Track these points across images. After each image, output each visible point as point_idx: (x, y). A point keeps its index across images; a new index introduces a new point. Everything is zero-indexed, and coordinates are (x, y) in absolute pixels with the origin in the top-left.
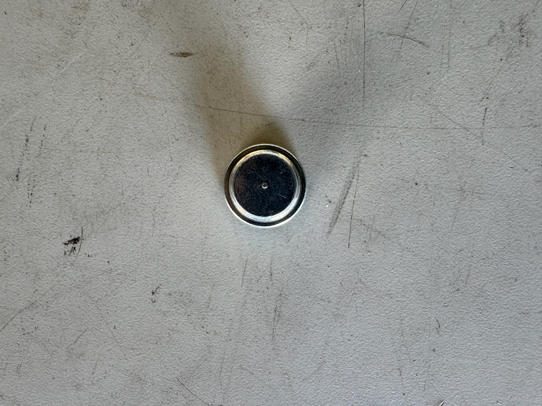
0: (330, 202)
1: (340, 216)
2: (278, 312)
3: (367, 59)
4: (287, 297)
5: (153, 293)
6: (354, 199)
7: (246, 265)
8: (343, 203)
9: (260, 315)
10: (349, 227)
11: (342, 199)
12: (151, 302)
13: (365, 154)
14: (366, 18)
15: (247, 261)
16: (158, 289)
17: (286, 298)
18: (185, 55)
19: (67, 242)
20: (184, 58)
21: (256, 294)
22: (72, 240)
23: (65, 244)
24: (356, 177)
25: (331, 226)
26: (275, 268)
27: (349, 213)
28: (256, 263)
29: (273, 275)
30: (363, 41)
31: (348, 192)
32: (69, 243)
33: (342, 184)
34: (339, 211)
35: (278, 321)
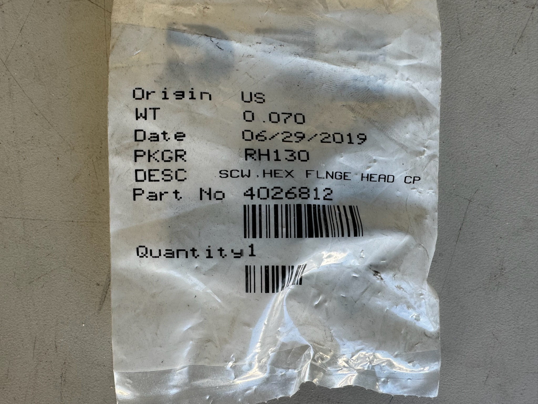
4: (69, 364)
7: (35, 341)
9: (49, 381)
15: (36, 338)
28: (43, 339)
29: (58, 347)
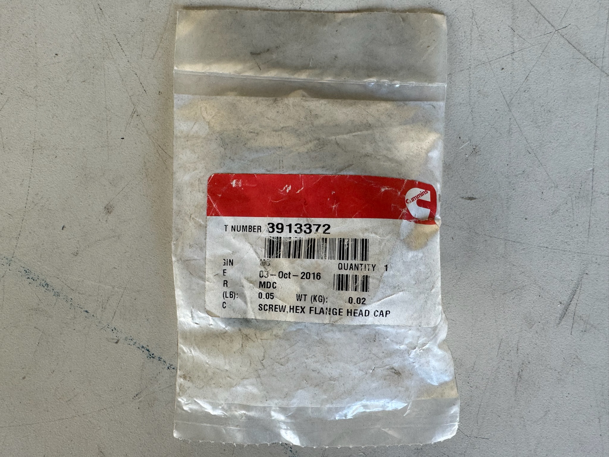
0: (561, 303)
1: (567, 313)
2: (520, 375)
3: (592, 210)
6: (577, 302)
8: (570, 305)
10: (572, 321)
11: (569, 302)
13: (586, 272)
14: (594, 183)
17: (526, 366)
18: (471, 199)
20: (469, 201)
21: (507, 362)
24: (579, 288)
25: (560, 319)
26: (521, 345)
27: (572, 311)
30: (590, 198)
31: (573, 297)
33: (570, 292)
34: (566, 309)
35: (520, 381)
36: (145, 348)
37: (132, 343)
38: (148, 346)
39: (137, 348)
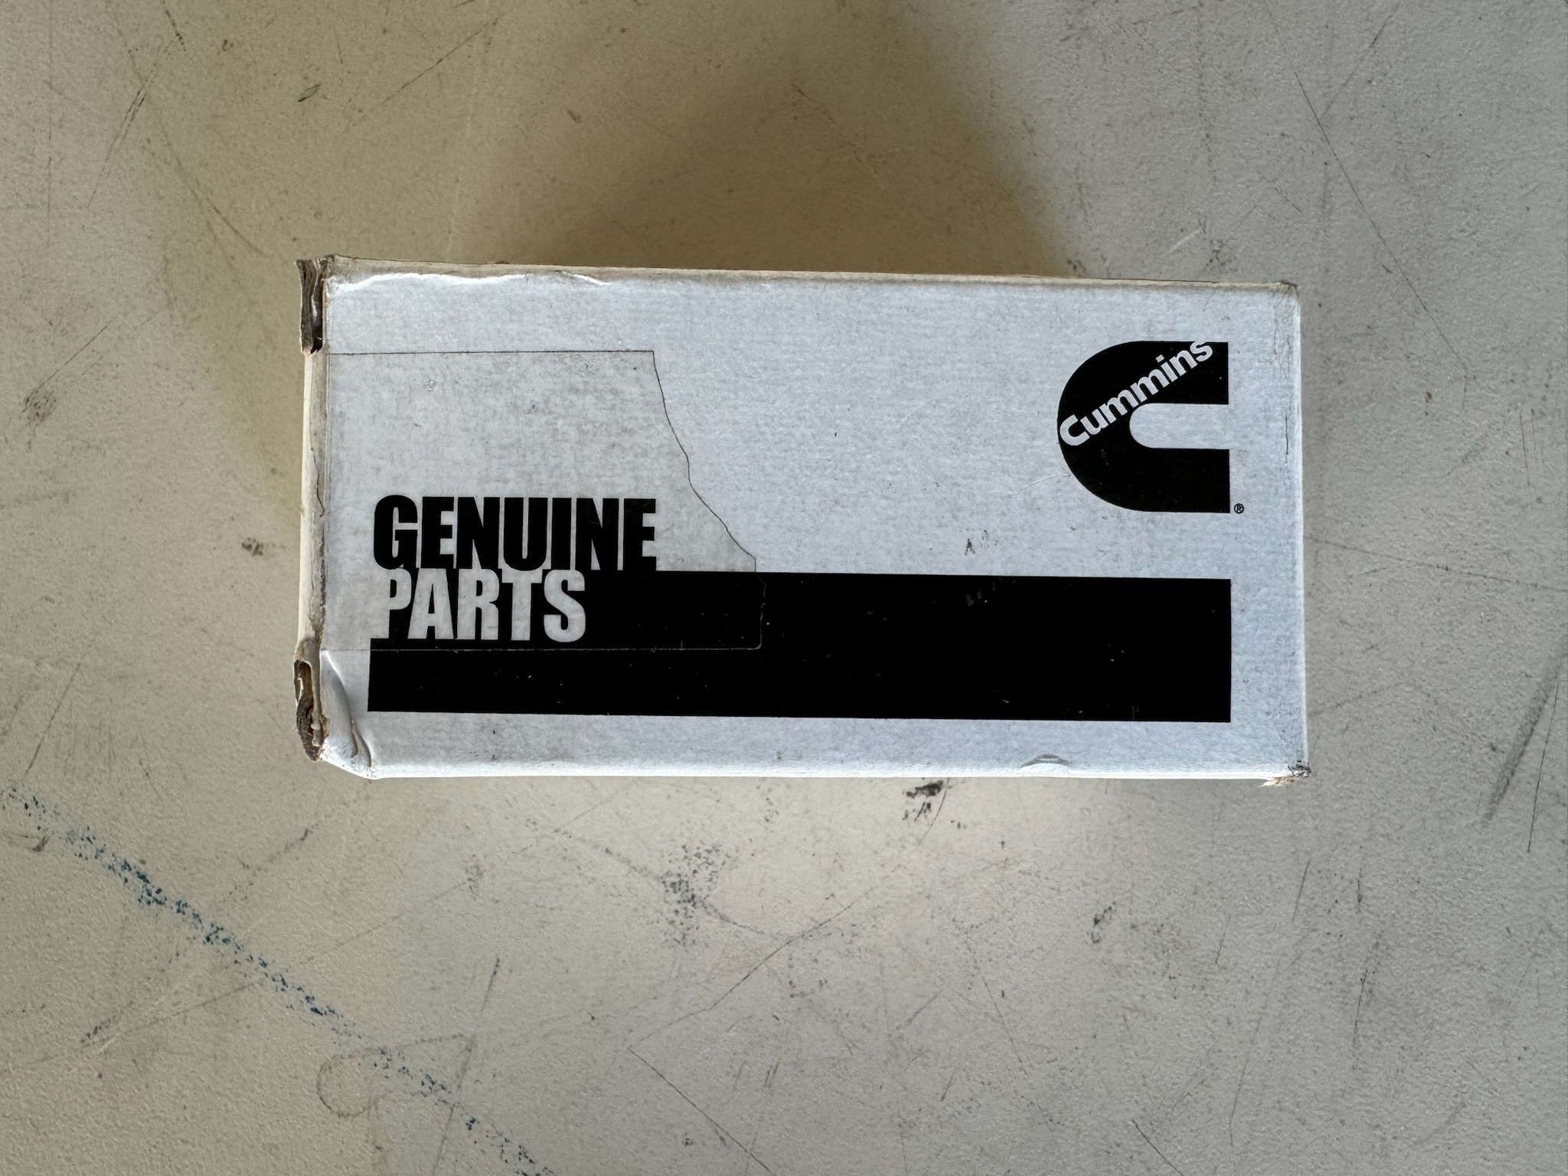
0: (1494, 749)
1: (1513, 781)
2: (1369, 983)
5: (1096, 922)
6: (1543, 746)
8: (1522, 754)
10: (1531, 807)
11: (1520, 746)
12: (1091, 942)
16: (1109, 912)
17: (1388, 954)
19: (913, 791)
21: (1324, 939)
22: (925, 788)
23: (909, 794)
24: (1551, 700)
26: (1369, 885)
27: (1531, 776)
31: (1532, 730)
32: (916, 794)
33: (1523, 713)
34: (1512, 768)
35: (1368, 1003)
36: (134, 871)
37: (90, 851)
38: (143, 862)
39: (105, 870)
